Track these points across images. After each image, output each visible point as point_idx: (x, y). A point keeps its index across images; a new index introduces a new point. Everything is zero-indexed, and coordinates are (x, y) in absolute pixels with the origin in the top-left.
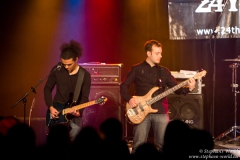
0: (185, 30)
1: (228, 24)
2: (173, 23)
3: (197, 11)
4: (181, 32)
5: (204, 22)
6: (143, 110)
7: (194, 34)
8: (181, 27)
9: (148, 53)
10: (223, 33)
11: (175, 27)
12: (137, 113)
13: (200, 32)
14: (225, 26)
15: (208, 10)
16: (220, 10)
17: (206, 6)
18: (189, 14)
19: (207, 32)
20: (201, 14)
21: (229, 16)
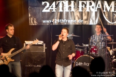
0: (37, 21)
1: (58, 18)
2: (31, 17)
3: (43, 11)
4: (35, 22)
5: (46, 17)
6: (7, 60)
7: (42, 22)
8: (35, 19)
9: (7, 30)
10: (56, 22)
11: (32, 19)
12: (4, 62)
13: (44, 22)
14: (57, 19)
15: (48, 11)
16: (54, 11)
17: (47, 9)
18: (39, 12)
19: (48, 21)
20: (45, 12)
21: (59, 14)
